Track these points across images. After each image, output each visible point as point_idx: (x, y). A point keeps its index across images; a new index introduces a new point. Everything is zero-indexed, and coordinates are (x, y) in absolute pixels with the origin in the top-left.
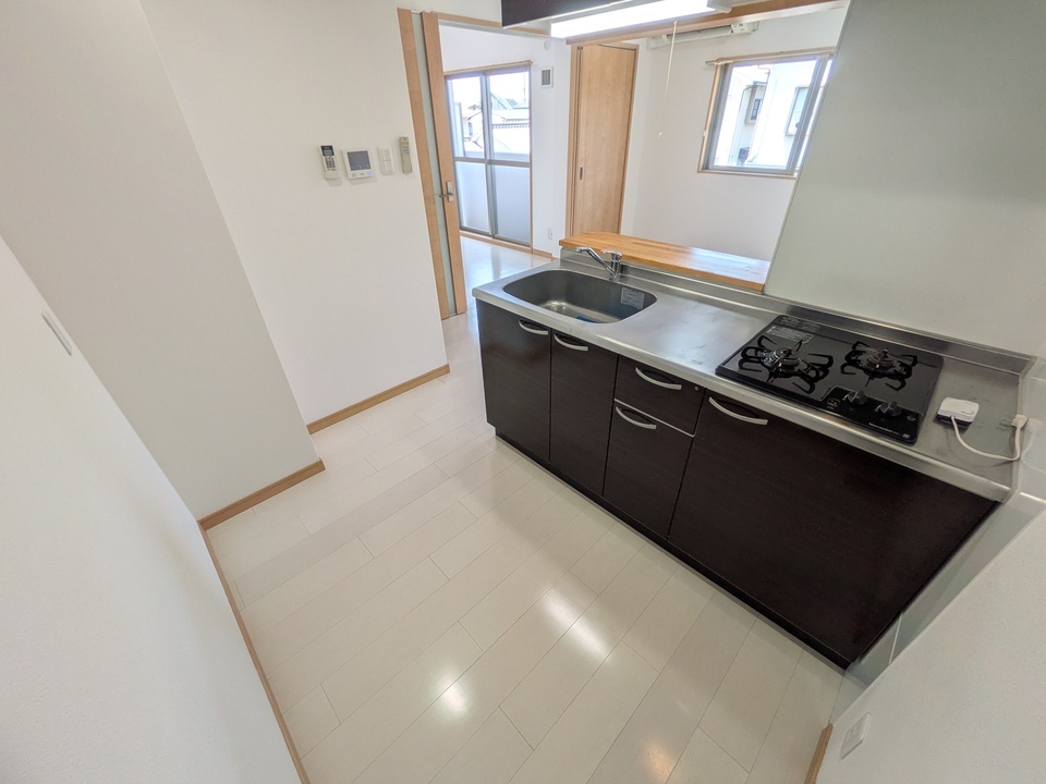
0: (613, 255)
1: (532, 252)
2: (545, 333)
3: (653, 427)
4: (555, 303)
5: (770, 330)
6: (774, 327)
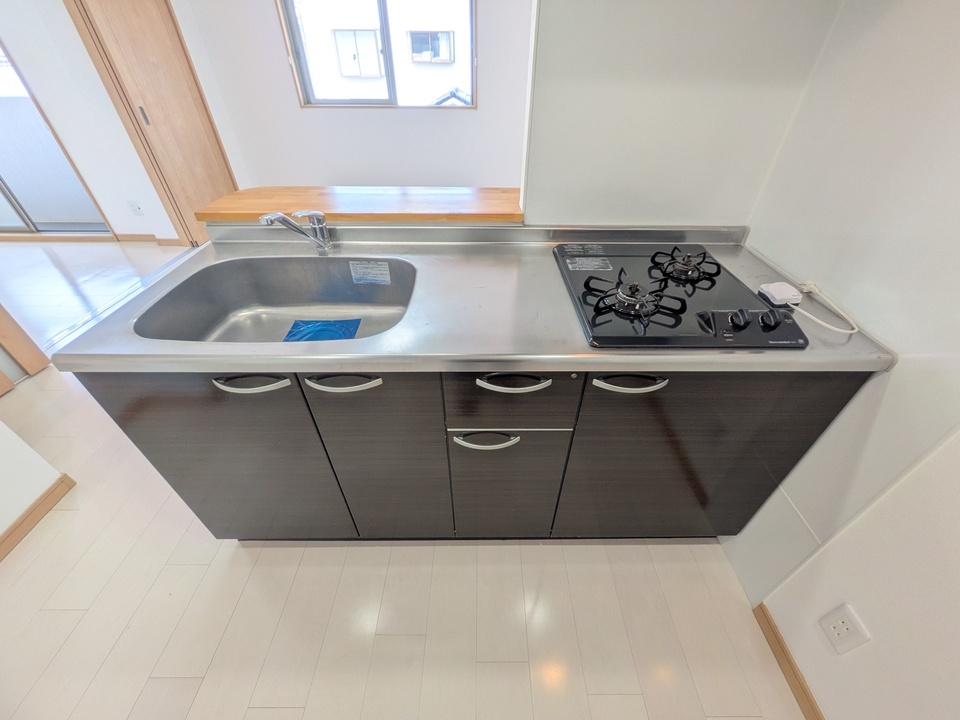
0: (310, 218)
1: (117, 238)
2: (286, 383)
3: (515, 440)
4: (243, 315)
5: (570, 266)
6: (568, 261)
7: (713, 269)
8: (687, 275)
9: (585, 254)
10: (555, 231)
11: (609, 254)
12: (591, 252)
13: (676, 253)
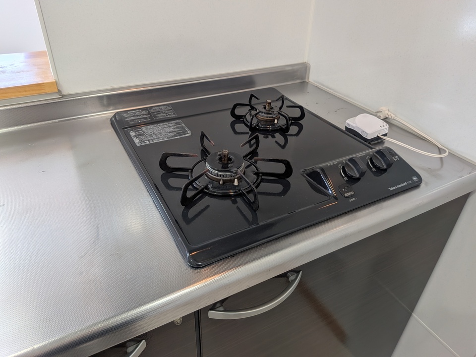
5: (136, 141)
6: (132, 134)
7: (297, 113)
8: (274, 124)
9: (153, 119)
10: (109, 97)
11: (182, 114)
12: (160, 116)
13: (254, 101)
